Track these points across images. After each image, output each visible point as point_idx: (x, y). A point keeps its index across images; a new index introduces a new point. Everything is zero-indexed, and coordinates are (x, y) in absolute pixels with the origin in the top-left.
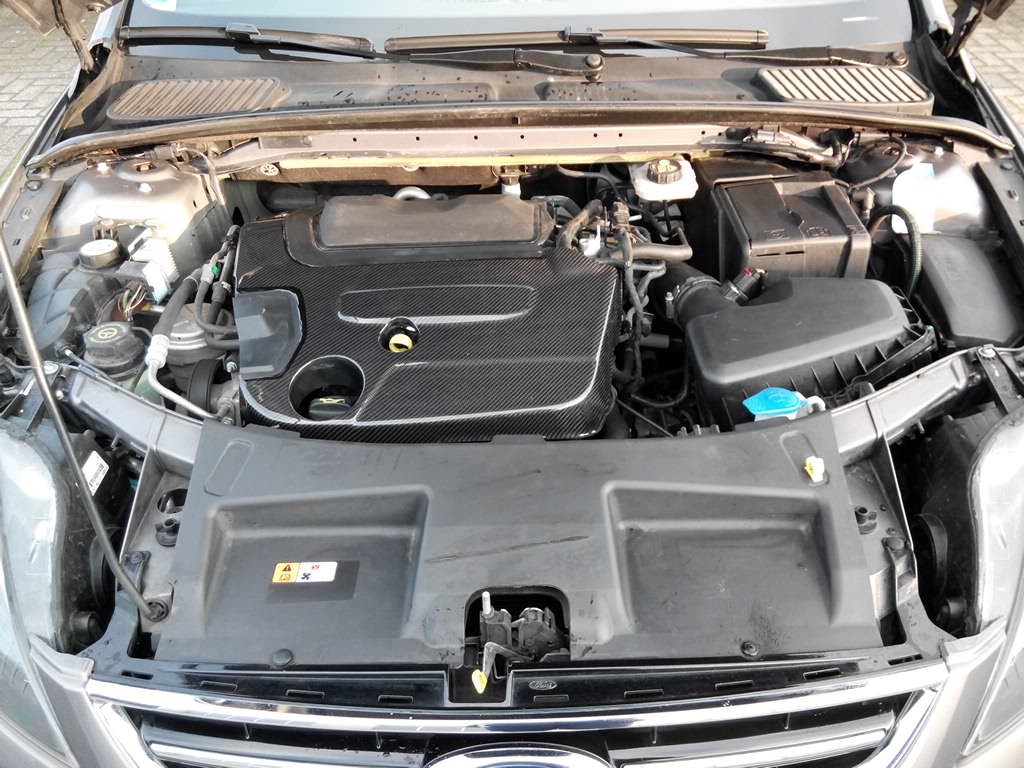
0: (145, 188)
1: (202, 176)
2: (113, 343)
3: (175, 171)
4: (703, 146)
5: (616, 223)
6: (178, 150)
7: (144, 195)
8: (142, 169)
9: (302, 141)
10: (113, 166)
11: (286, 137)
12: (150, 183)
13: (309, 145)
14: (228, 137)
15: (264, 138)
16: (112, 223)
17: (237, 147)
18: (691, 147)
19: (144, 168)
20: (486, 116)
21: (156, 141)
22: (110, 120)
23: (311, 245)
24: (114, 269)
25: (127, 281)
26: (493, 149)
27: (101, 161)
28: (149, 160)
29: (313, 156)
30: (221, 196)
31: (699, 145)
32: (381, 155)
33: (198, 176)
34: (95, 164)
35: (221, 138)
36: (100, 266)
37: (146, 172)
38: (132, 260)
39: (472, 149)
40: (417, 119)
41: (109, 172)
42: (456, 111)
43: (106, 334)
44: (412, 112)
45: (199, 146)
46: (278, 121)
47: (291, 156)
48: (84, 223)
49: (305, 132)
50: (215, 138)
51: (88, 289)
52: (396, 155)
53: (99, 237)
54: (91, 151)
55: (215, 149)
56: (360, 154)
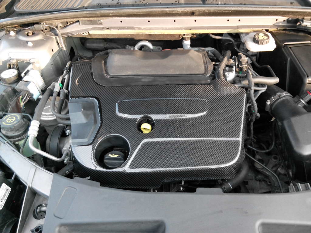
0: (30, 44)
1: (56, 37)
2: (13, 125)
3: (44, 35)
4: (276, 26)
5: (242, 65)
6: (44, 26)
7: (29, 47)
8: (29, 34)
9: (98, 22)
10: (17, 33)
11: (91, 20)
12: (32, 42)
13: (101, 24)
14: (66, 20)
15: (82, 21)
16: (15, 61)
17: (70, 24)
18: (271, 27)
19: (30, 34)
20: (180, 12)
21: (35, 22)
22: (16, 11)
23: (103, 74)
24: (16, 84)
25: (21, 91)
26: (181, 26)
27: (12, 30)
28: (32, 30)
29: (103, 29)
30: (64, 46)
31: (274, 26)
32: (133, 28)
33: (54, 37)
34: (9, 31)
35: (63, 21)
36: (10, 82)
37: (31, 36)
38: (23, 81)
39: (173, 26)
40: (150, 13)
41: (15, 36)
42: (167, 10)
43: (10, 120)
44: (148, 10)
45: (54, 24)
46: (88, 14)
47: (94, 29)
48: (4, 60)
49: (99, 18)
50: (61, 21)
51: (4, 94)
52: (139, 29)
53: (10, 68)
54: (8, 26)
55: (61, 25)
56: (124, 28)
